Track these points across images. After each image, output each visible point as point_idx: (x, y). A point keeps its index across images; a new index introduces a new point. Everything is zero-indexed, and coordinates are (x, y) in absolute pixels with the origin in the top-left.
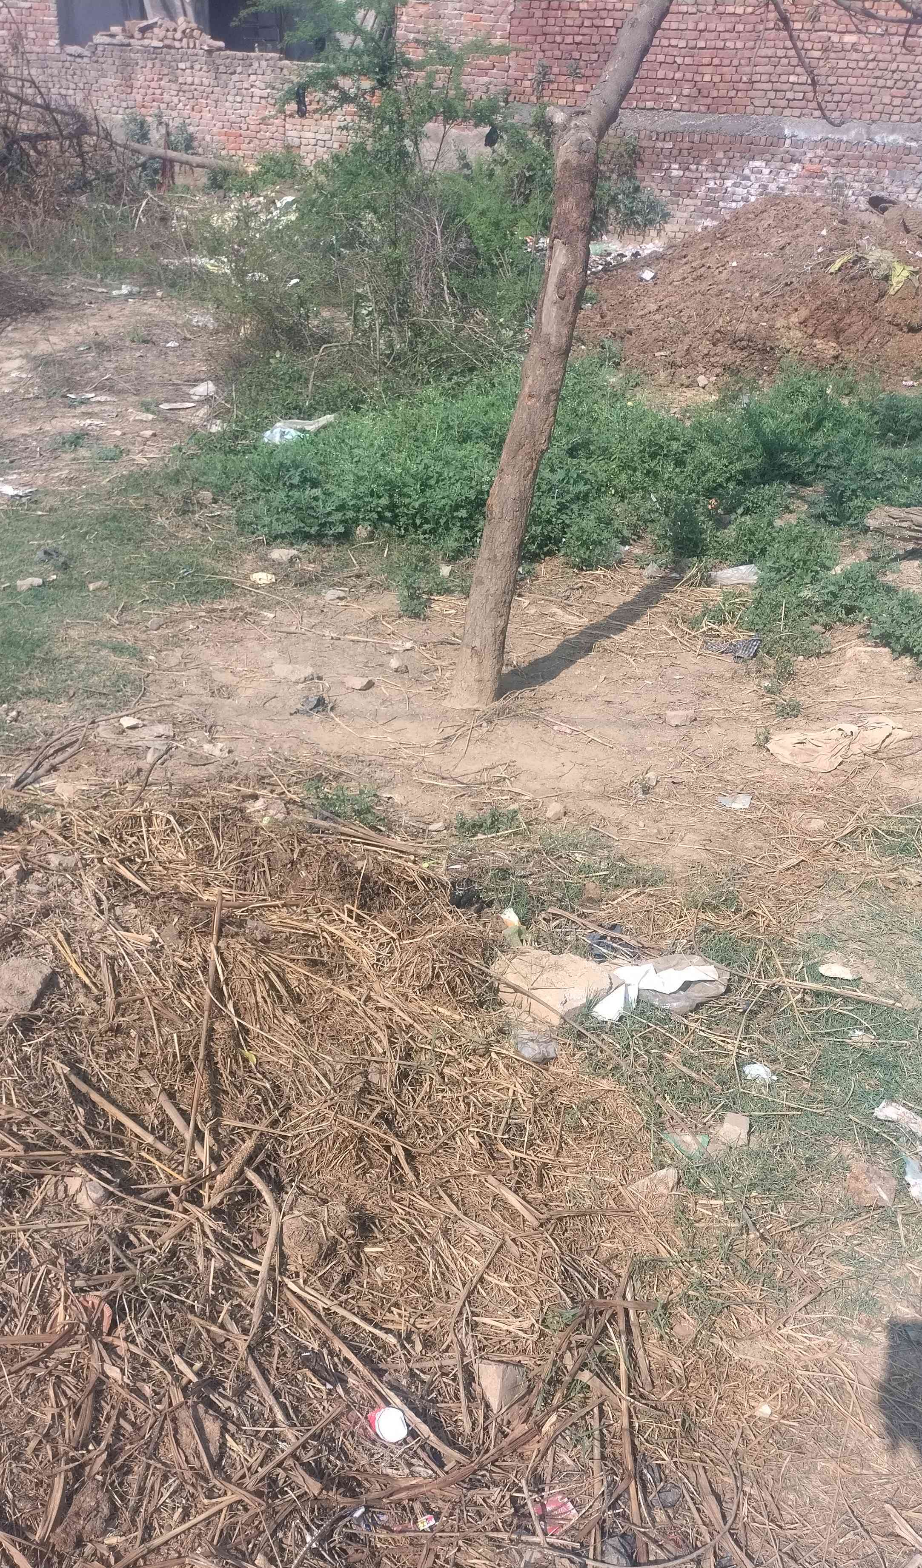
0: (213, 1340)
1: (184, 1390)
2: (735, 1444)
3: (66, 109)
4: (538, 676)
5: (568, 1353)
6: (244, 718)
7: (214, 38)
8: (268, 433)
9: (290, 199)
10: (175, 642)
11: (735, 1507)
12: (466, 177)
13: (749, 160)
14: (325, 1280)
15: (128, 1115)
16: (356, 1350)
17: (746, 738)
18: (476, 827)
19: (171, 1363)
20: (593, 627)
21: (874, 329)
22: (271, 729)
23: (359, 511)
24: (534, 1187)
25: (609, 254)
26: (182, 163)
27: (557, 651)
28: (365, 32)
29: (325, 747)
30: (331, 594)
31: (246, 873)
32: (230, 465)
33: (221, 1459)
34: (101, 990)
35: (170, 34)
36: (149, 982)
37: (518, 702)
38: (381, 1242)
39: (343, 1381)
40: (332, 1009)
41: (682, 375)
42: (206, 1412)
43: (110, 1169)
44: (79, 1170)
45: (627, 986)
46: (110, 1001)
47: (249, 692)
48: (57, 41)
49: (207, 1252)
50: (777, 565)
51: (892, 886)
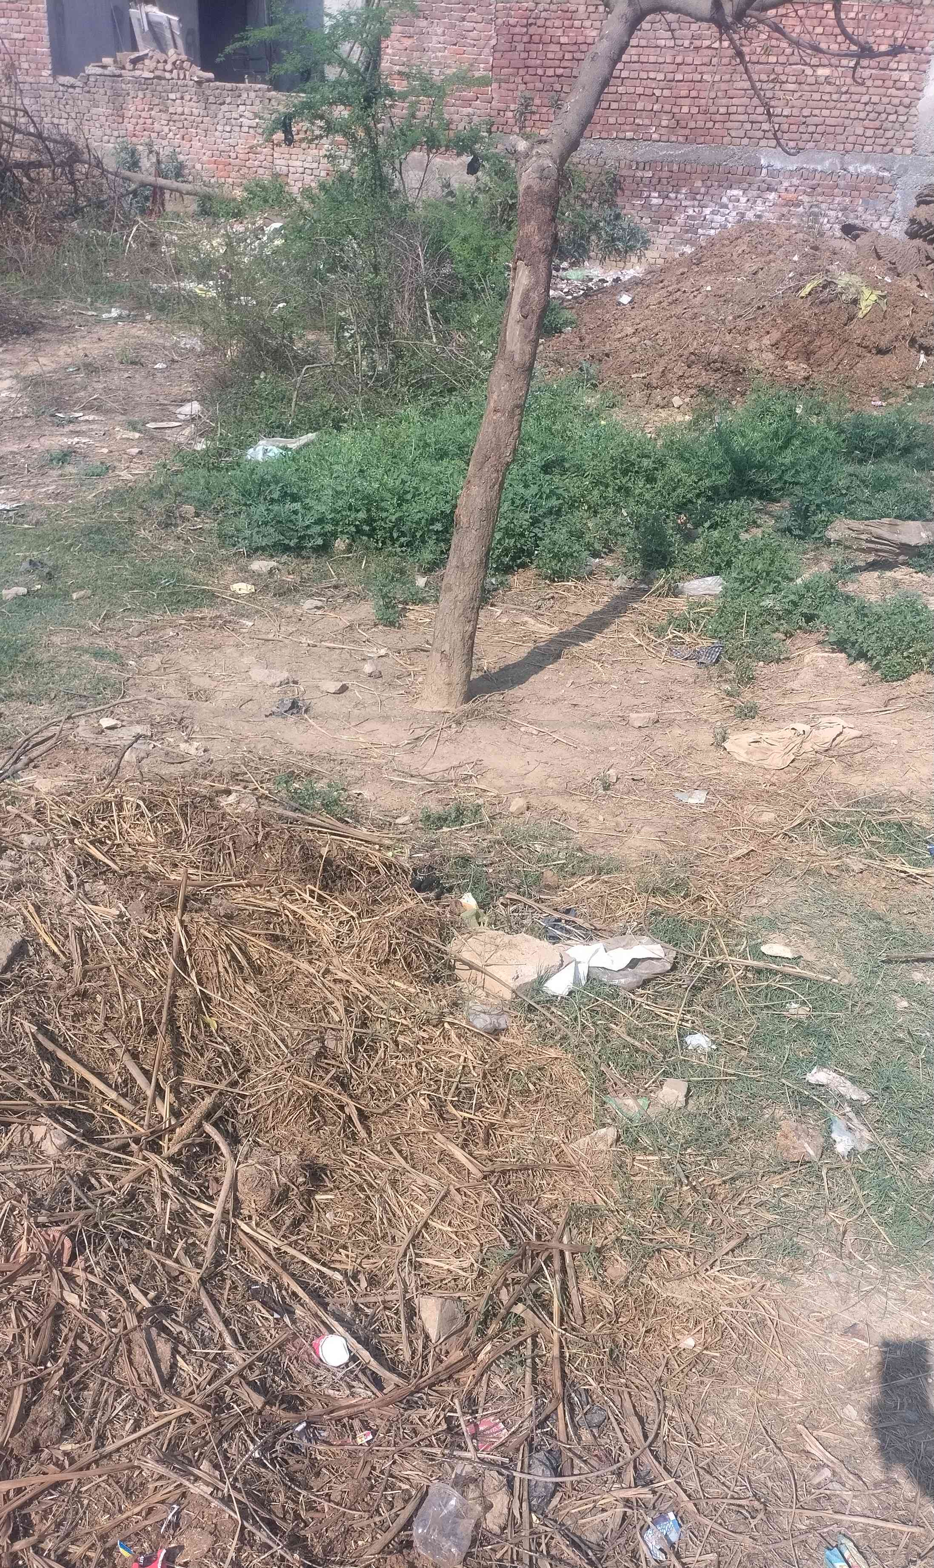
0: (168, 1273)
1: (139, 1317)
2: (659, 1373)
3: (58, 138)
4: (507, 681)
5: (504, 1290)
6: (221, 720)
7: (204, 69)
8: (251, 450)
9: (277, 225)
10: (155, 648)
11: (655, 1427)
12: (449, 204)
13: (727, 189)
14: (276, 1224)
15: (93, 1073)
16: (304, 1286)
17: (705, 737)
18: (442, 821)
19: (128, 1291)
20: (562, 635)
21: (844, 350)
22: (246, 729)
23: (337, 525)
24: (481, 1144)
25: (591, 280)
26: (172, 190)
27: (527, 658)
28: (350, 64)
29: (299, 747)
30: (309, 604)
31: (212, 855)
32: (212, 481)
33: (171, 1378)
34: (68, 958)
35: (160, 66)
36: (115, 952)
37: (487, 705)
38: (331, 1190)
39: (291, 1313)
40: (291, 980)
41: (658, 396)
42: (159, 1335)
43: (74, 1121)
44: (45, 1120)
45: (577, 963)
46: (77, 968)
47: (226, 695)
48: (49, 72)
49: (165, 1196)
50: (741, 576)
51: (834, 872)
